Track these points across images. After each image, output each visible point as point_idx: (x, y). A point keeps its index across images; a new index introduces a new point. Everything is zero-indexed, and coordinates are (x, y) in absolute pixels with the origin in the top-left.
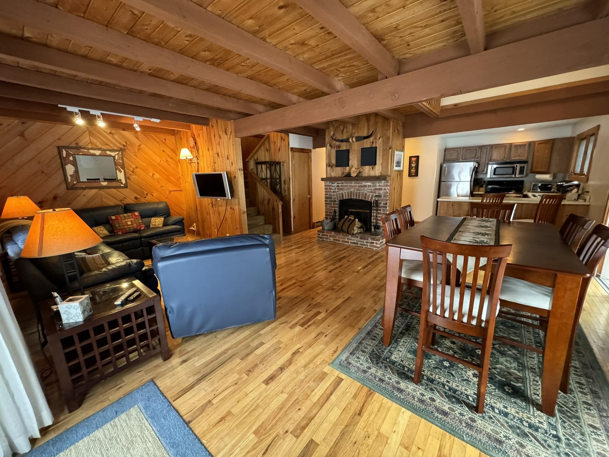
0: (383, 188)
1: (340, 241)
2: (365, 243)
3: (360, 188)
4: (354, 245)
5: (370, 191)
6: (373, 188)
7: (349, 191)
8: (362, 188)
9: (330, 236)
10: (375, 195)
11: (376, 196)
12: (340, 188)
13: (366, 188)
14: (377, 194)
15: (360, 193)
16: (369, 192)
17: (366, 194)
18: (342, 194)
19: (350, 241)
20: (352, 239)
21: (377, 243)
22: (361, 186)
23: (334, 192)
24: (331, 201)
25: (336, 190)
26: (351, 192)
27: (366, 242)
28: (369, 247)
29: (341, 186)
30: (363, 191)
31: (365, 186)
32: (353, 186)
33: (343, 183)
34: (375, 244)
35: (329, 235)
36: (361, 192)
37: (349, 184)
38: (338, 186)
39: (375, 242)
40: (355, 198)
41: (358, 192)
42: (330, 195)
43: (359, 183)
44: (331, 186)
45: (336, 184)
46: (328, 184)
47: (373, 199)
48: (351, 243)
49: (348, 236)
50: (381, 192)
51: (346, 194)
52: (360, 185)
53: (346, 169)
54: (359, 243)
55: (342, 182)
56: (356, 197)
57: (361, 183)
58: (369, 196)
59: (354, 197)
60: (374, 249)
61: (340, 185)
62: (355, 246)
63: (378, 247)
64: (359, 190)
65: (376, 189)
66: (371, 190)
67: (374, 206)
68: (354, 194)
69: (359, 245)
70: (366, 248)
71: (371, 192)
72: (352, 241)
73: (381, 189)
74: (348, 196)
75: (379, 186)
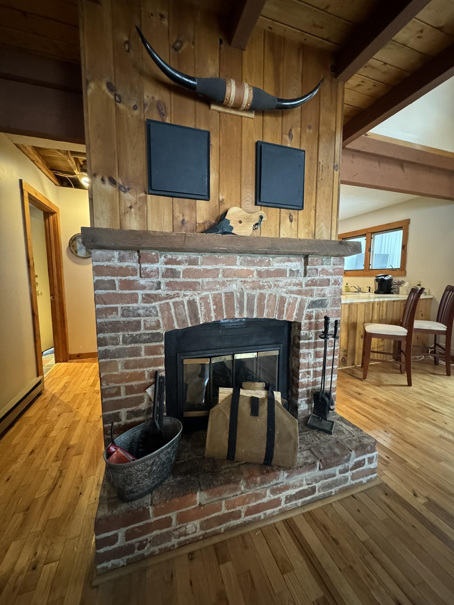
0: (332, 278)
1: (237, 515)
2: (338, 476)
3: (263, 281)
4: (300, 502)
5: (295, 288)
6: (304, 280)
7: (223, 290)
8: (271, 280)
9: (183, 519)
10: (309, 299)
11: (313, 304)
12: (181, 279)
13: (283, 281)
14: (315, 298)
15: (262, 297)
16: (292, 292)
17: (283, 300)
18: (192, 304)
19: (283, 496)
20: (291, 481)
21: (371, 460)
22: (269, 274)
23: (148, 298)
24: (134, 340)
25: (163, 291)
26: (230, 296)
27: (341, 472)
28: (350, 482)
29: (187, 273)
30: (273, 291)
31: (281, 273)
32: (237, 274)
33: (193, 262)
34: (367, 466)
35: (173, 515)
36: (267, 292)
37: (221, 266)
38: (173, 273)
39: (366, 457)
40: (245, 315)
41: (256, 293)
42: (126, 312)
43: (260, 263)
44: (134, 272)
45: (160, 266)
46: (116, 263)
47: (305, 313)
48: (289, 499)
49: (276, 477)
50: (328, 290)
51: (207, 304)
52: (263, 268)
53: (194, 209)
54: (317, 485)
55: (193, 256)
56: (251, 311)
57: (269, 264)
58: (292, 305)
59: (241, 313)
60: (364, 480)
61: (180, 268)
62: (304, 505)
63: (373, 471)
64: (262, 287)
65: (313, 283)
66: (300, 284)
67: (307, 338)
68: (241, 303)
69: (317, 494)
70: (341, 491)
71: (299, 293)
72: (292, 492)
73: (327, 283)
74: (218, 311)
75: (324, 271)
